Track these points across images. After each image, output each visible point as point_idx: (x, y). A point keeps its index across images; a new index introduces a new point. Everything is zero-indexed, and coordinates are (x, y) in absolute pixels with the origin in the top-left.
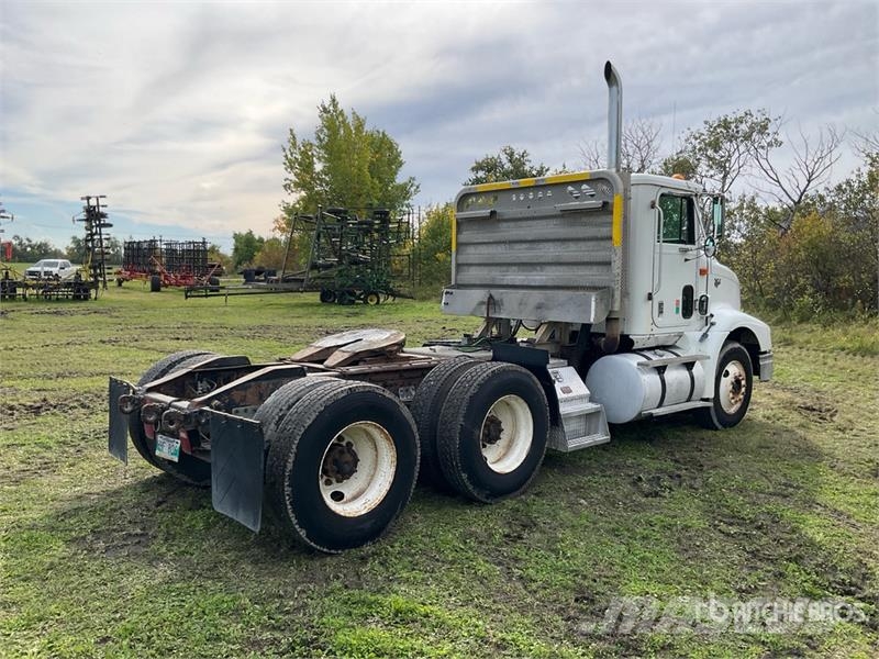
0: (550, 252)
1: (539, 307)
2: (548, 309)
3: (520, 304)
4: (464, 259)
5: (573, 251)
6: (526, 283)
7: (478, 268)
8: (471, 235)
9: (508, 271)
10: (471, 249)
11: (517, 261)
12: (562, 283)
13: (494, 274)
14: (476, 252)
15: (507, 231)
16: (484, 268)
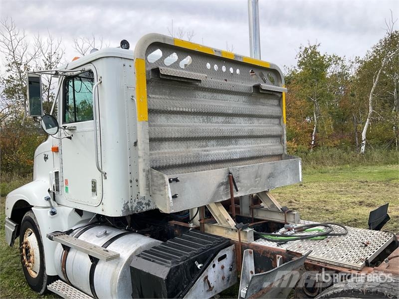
1: (269, 177)
2: (274, 177)
4: (158, 133)
5: (259, 126)
6: (228, 157)
7: (173, 144)
8: (162, 100)
9: (207, 146)
10: (161, 120)
11: (221, 135)
12: (256, 154)
13: (194, 151)
14: (170, 123)
15: (204, 101)
16: (180, 144)
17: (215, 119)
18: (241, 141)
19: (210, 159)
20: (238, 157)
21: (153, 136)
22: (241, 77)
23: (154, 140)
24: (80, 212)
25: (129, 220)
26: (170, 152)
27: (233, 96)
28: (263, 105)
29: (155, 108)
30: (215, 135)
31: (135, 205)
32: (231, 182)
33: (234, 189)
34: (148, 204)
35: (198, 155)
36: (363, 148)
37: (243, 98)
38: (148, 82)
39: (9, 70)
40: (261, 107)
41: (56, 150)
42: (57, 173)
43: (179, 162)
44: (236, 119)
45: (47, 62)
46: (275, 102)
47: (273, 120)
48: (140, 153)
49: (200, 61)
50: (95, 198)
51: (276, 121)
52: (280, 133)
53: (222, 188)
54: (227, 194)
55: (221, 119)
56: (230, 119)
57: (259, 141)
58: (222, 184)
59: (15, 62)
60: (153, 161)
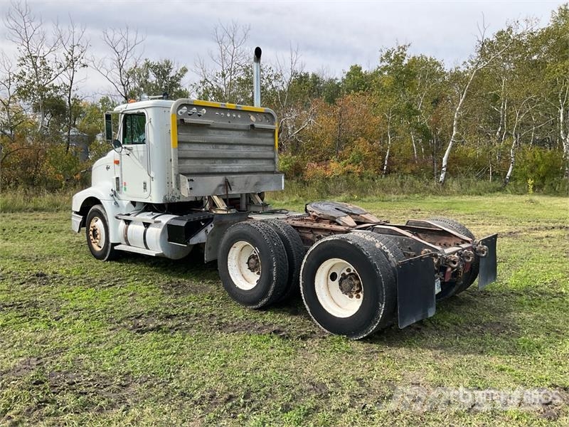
0: (242, 151)
1: (256, 184)
2: (260, 185)
3: (246, 184)
4: (183, 154)
5: (254, 152)
6: (230, 171)
7: (192, 161)
8: (185, 136)
9: (215, 163)
10: (186, 147)
11: (224, 156)
12: (251, 170)
13: (206, 165)
14: (191, 149)
15: (214, 136)
16: (197, 161)
17: (221, 147)
18: (240, 161)
19: (216, 171)
20: (237, 171)
21: (180, 156)
22: (241, 120)
23: (181, 159)
24: (134, 203)
25: (166, 206)
26: (190, 165)
27: (235, 132)
28: (259, 137)
29: (182, 140)
30: (220, 156)
31: (171, 197)
32: (227, 185)
33: (229, 189)
34: (179, 198)
35: (208, 168)
36: (442, 175)
37: (243, 133)
38: (178, 126)
39: (22, 65)
40: (257, 138)
41: (117, 162)
42: (117, 178)
43: (196, 171)
44: (236, 147)
45: (70, 57)
46: (271, 135)
47: (267, 148)
48: (173, 165)
49: (211, 111)
50: (146, 193)
51: (271, 148)
52: (273, 156)
53: (221, 188)
54: (224, 192)
55: (225, 147)
56: (231, 147)
57: (255, 161)
58: (221, 185)
59: (30, 56)
60: (179, 170)
